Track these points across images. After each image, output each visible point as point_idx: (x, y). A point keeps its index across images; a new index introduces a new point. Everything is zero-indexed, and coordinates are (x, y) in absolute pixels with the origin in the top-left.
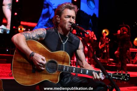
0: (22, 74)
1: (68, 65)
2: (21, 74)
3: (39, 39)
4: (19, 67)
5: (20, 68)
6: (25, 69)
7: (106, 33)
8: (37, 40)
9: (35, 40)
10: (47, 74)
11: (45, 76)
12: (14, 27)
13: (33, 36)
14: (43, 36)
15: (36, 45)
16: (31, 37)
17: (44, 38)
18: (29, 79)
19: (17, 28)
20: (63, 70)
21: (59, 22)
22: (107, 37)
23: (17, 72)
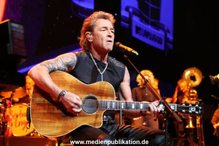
0: (46, 121)
1: (113, 99)
3: (67, 69)
4: (42, 111)
5: (44, 113)
10: (84, 116)
13: (59, 66)
17: (74, 67)
18: (58, 128)
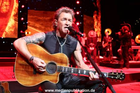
1: (67, 66)
2: (23, 76)
3: (39, 42)
4: (22, 69)
5: (22, 71)
6: (27, 71)
7: (108, 32)
8: (37, 43)
9: (35, 43)
10: (47, 75)
11: (45, 76)
12: (21, 32)
13: (33, 40)
14: (43, 39)
15: (36, 49)
16: (32, 41)
17: (43, 42)
18: (30, 80)
19: (24, 32)
20: (62, 71)
21: (57, 25)
22: (109, 36)
23: (20, 74)
